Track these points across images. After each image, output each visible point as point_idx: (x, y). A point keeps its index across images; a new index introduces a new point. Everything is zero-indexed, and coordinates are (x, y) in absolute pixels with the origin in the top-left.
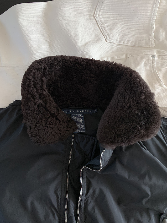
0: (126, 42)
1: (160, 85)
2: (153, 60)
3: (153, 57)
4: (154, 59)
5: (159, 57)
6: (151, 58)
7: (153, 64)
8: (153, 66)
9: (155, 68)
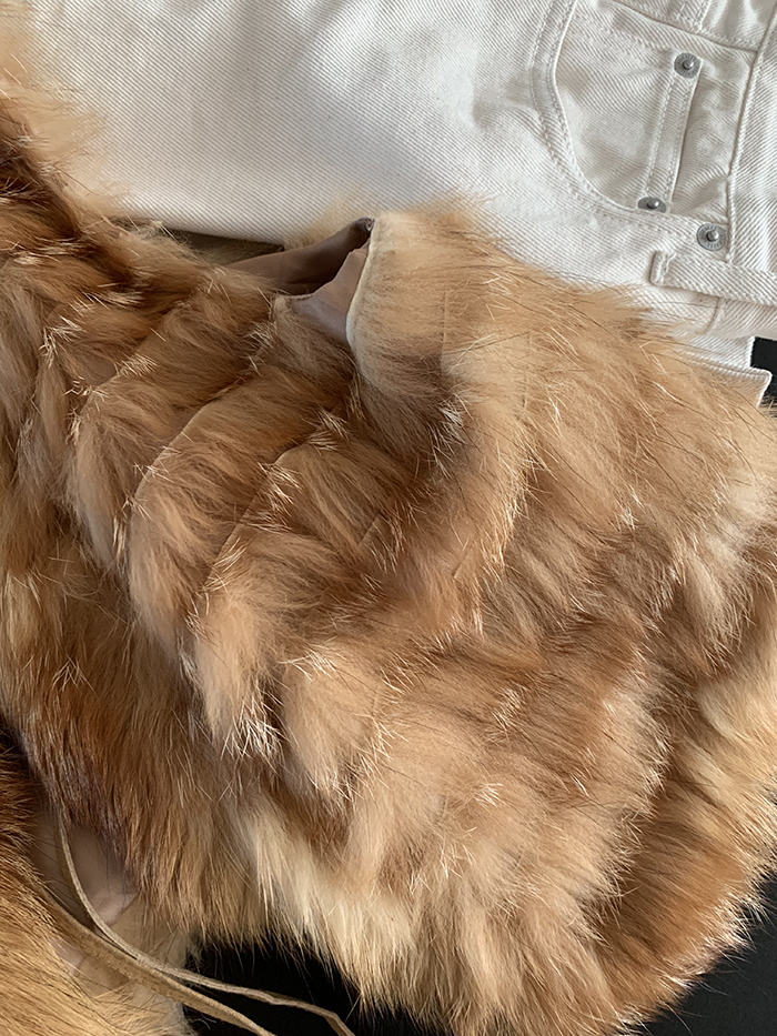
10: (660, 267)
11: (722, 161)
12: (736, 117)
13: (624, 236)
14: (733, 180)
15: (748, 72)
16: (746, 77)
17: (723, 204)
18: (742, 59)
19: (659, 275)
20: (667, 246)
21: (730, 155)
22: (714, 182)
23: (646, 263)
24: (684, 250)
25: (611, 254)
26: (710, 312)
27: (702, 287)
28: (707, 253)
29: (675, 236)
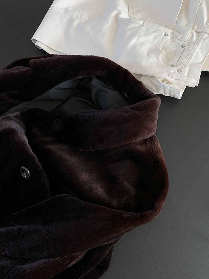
1: (157, 57)
2: (163, 37)
3: (165, 35)
4: (165, 37)
5: (171, 38)
6: (163, 35)
7: (161, 41)
10: (170, 74)
11: (185, 60)
12: (189, 53)
13: (165, 70)
14: (185, 62)
15: (193, 46)
16: (192, 47)
17: (182, 66)
18: (192, 45)
19: (170, 76)
20: (172, 71)
21: (186, 59)
22: (182, 62)
23: (168, 74)
24: (174, 72)
25: (163, 72)
26: (177, 81)
27: (176, 78)
28: (178, 73)
29: (173, 70)
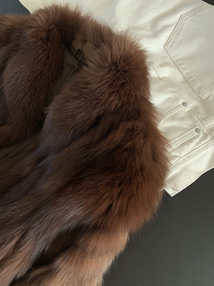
0: (183, 66)
8: (172, 109)
9: (171, 113)
